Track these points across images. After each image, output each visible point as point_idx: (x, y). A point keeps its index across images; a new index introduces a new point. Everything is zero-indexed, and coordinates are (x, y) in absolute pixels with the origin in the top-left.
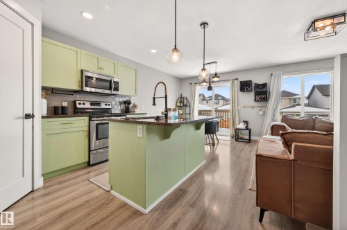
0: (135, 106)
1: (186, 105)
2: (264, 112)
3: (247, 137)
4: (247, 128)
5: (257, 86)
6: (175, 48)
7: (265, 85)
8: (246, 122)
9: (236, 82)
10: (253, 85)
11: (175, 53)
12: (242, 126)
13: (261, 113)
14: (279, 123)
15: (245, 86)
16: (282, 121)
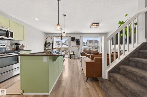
0: (23, 46)
1: (49, 46)
2: (79, 48)
3: (74, 57)
4: (74, 54)
5: (77, 39)
6: (58, 24)
7: (79, 39)
8: (73, 52)
9: (70, 37)
10: (75, 39)
11: (58, 26)
12: (72, 53)
13: (78, 49)
14: (83, 52)
15: (73, 39)
16: (84, 51)
